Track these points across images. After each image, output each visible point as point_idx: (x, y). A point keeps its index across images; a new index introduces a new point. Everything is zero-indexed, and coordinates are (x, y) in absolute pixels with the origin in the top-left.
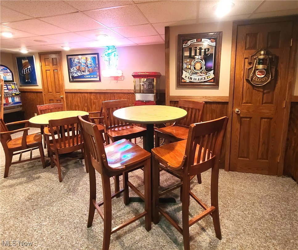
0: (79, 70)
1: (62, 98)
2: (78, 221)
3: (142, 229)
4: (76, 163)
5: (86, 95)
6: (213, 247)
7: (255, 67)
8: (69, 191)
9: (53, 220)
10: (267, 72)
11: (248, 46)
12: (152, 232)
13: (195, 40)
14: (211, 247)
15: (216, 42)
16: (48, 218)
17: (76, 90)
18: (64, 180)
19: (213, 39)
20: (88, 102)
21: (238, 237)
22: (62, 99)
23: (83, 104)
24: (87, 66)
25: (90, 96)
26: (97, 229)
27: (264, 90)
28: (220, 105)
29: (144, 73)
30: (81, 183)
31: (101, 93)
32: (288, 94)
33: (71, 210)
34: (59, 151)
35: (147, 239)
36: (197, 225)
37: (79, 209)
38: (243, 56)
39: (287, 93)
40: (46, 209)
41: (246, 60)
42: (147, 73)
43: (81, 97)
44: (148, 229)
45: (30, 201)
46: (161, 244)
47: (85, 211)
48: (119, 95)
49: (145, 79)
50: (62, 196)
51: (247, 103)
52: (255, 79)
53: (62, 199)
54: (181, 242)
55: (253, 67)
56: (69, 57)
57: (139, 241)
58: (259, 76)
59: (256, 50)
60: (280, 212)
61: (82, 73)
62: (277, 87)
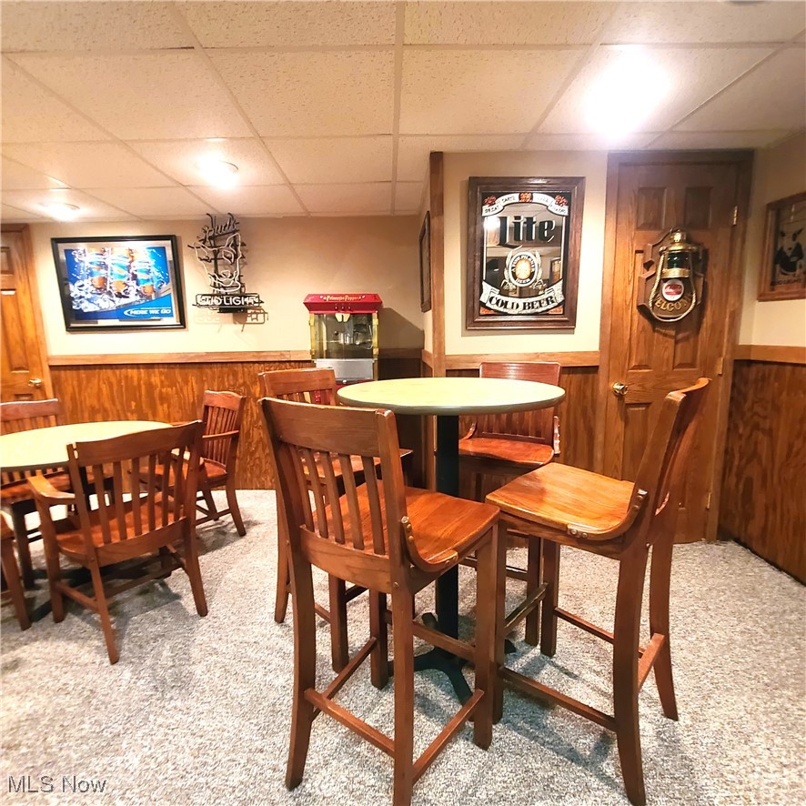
0: (102, 288)
1: (38, 388)
2: (244, 777)
3: (462, 747)
4: (143, 592)
5: (133, 373)
6: (673, 744)
7: (662, 273)
8: (161, 686)
9: (144, 799)
10: (686, 285)
11: (642, 221)
12: (497, 749)
13: (516, 196)
14: (667, 747)
15: (569, 204)
16: (122, 798)
17: (92, 358)
18: (124, 654)
19: (561, 195)
20: (140, 396)
21: (712, 702)
22: (38, 391)
23: (122, 404)
24: (135, 277)
25: (149, 376)
26: (322, 787)
27: (677, 333)
28: (579, 376)
29: (341, 298)
30: (195, 653)
31: (187, 366)
32: (728, 340)
33: (199, 749)
34: (101, 553)
35: (495, 771)
36: (602, 698)
37: (229, 738)
38: (632, 245)
39: (725, 340)
40: (98, 769)
41: (638, 255)
42: (350, 295)
43: (113, 380)
44: (483, 741)
45: (14, 753)
46: (541, 774)
47: (254, 738)
48: (251, 369)
49: (347, 316)
50: (141, 710)
51: (639, 367)
52: (661, 305)
53: (147, 718)
54: (588, 753)
55: (655, 274)
56: (62, 247)
57: (475, 784)
58: (669, 298)
59: (660, 232)
60: (757, 622)
61: (117, 299)
62: (704, 325)
